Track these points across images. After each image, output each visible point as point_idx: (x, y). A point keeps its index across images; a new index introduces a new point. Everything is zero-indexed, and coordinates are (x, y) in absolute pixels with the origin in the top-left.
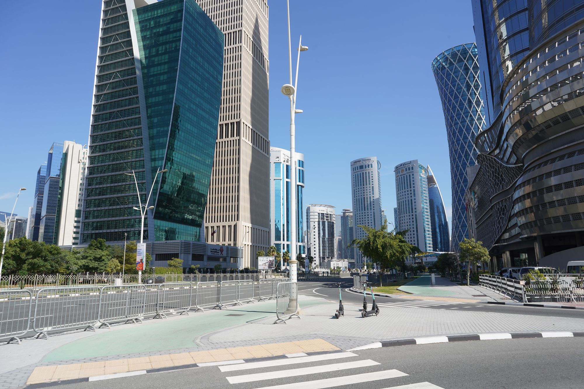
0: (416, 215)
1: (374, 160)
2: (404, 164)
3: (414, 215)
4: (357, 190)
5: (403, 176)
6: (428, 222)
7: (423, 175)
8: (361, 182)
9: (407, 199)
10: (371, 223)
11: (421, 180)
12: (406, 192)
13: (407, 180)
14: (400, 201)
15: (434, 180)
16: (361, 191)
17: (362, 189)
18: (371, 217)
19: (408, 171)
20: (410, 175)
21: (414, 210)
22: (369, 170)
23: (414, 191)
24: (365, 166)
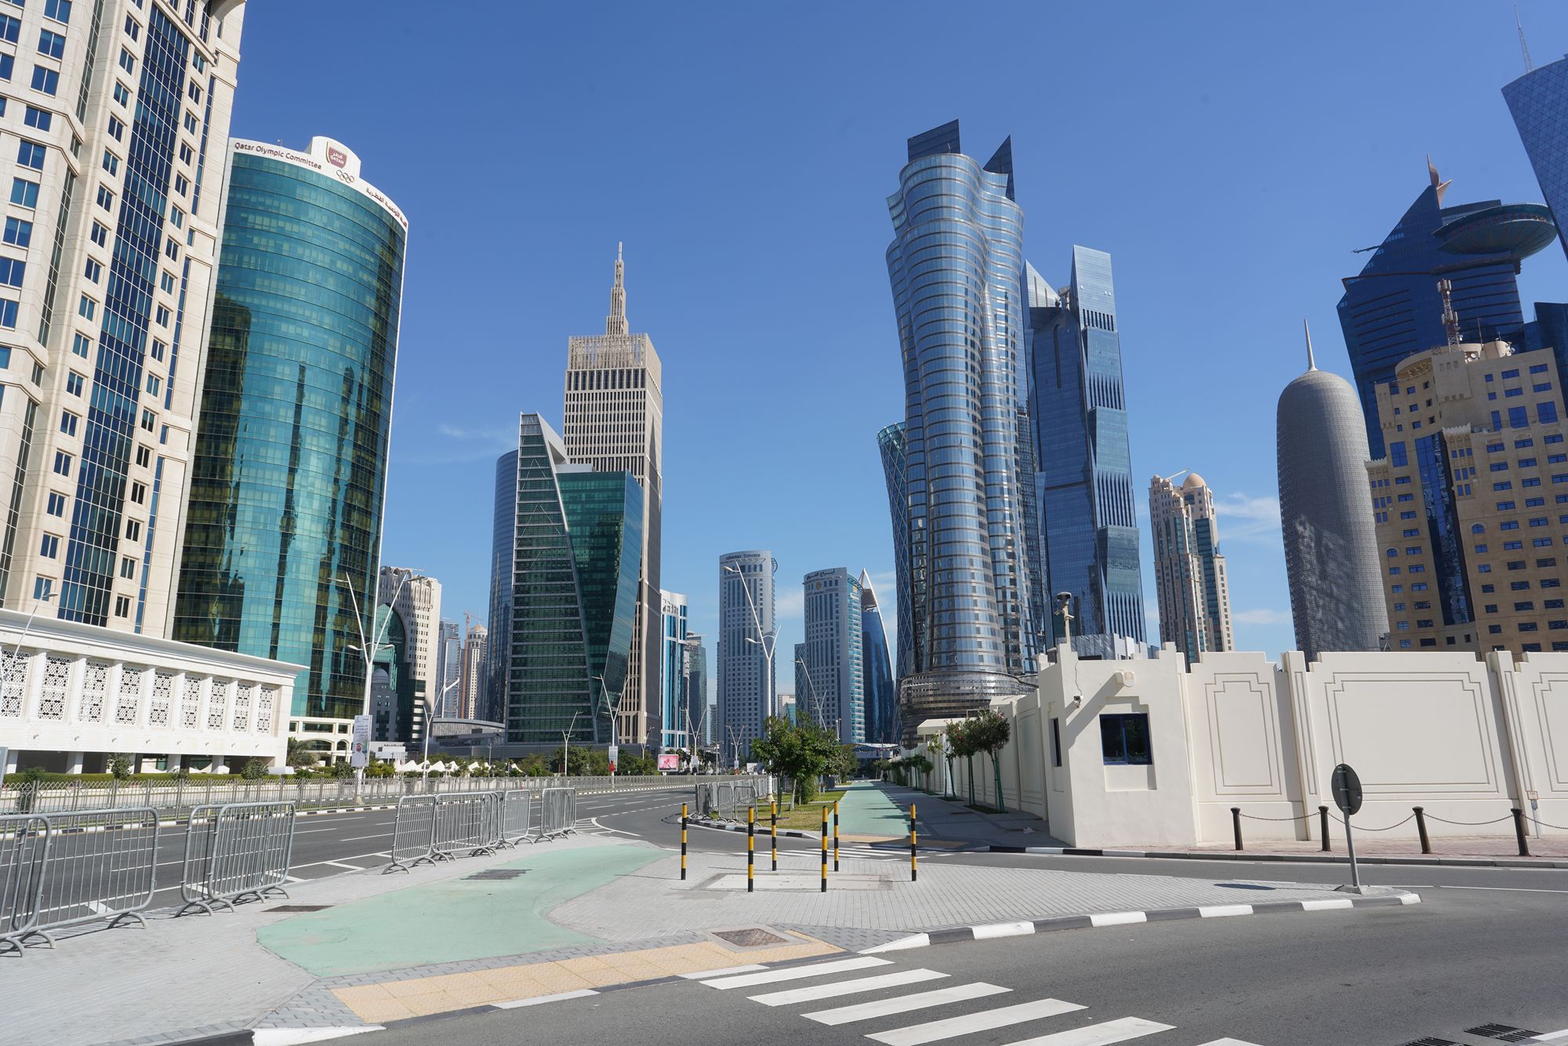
0: (838, 669)
1: (767, 556)
2: (823, 573)
3: (836, 670)
4: (731, 613)
5: (818, 595)
6: (859, 682)
7: (855, 596)
8: (739, 598)
9: (824, 639)
10: (756, 679)
11: (850, 606)
12: (824, 625)
13: (826, 603)
14: (812, 641)
15: (873, 599)
16: (739, 615)
17: (741, 612)
18: (756, 669)
19: (828, 587)
20: (831, 595)
21: (836, 661)
22: (755, 575)
23: (837, 626)
24: (750, 567)
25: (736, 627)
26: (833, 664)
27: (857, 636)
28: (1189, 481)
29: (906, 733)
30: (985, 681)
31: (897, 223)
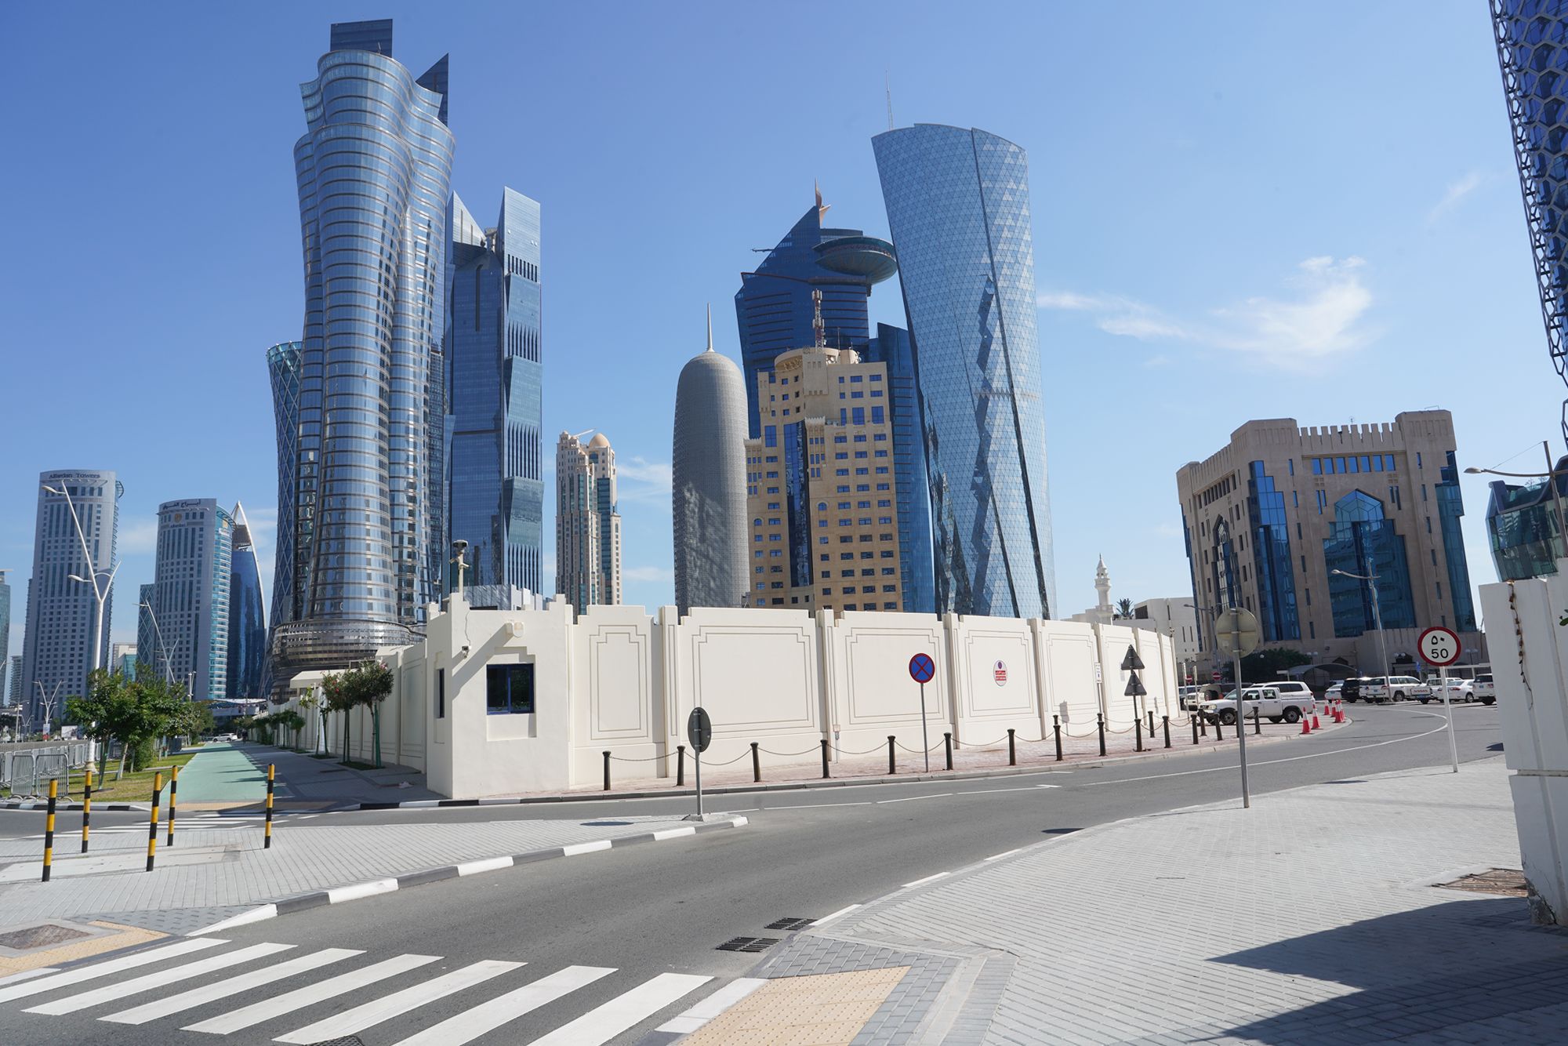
0: (197, 615)
1: (109, 477)
2: (185, 503)
3: (193, 616)
4: (52, 545)
5: (177, 529)
6: (222, 630)
7: (224, 532)
9: (180, 580)
11: (218, 543)
12: (181, 563)
13: (186, 538)
14: (164, 581)
15: (248, 537)
16: (64, 547)
18: (84, 613)
19: (191, 520)
20: (193, 530)
21: (194, 605)
22: (92, 499)
23: (200, 564)
24: (84, 489)
25: (59, 563)
26: (190, 609)
27: (224, 578)
28: (595, 441)
29: (276, 687)
30: (372, 631)
31: (311, 116)
